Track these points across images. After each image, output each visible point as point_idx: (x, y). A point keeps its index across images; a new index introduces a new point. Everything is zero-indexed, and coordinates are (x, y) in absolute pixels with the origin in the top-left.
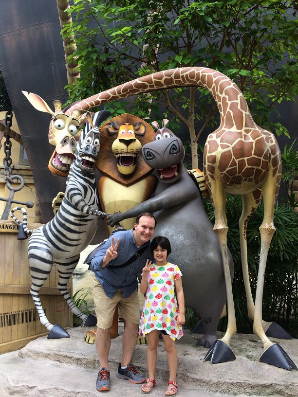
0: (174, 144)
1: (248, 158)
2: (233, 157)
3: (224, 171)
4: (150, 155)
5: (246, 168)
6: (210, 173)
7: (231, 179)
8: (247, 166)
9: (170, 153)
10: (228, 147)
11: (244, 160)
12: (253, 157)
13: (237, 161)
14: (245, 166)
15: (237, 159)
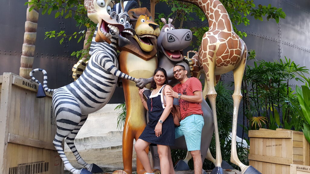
0: (188, 34)
1: (236, 49)
2: (228, 47)
3: (220, 56)
4: (171, 38)
5: (233, 55)
6: (210, 57)
7: (223, 62)
8: (235, 55)
9: (185, 40)
10: (225, 41)
11: (233, 51)
12: (238, 50)
13: (229, 50)
14: (234, 54)
15: (229, 49)
